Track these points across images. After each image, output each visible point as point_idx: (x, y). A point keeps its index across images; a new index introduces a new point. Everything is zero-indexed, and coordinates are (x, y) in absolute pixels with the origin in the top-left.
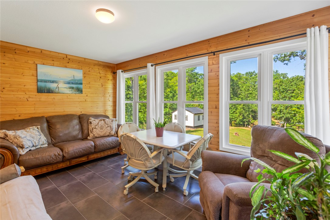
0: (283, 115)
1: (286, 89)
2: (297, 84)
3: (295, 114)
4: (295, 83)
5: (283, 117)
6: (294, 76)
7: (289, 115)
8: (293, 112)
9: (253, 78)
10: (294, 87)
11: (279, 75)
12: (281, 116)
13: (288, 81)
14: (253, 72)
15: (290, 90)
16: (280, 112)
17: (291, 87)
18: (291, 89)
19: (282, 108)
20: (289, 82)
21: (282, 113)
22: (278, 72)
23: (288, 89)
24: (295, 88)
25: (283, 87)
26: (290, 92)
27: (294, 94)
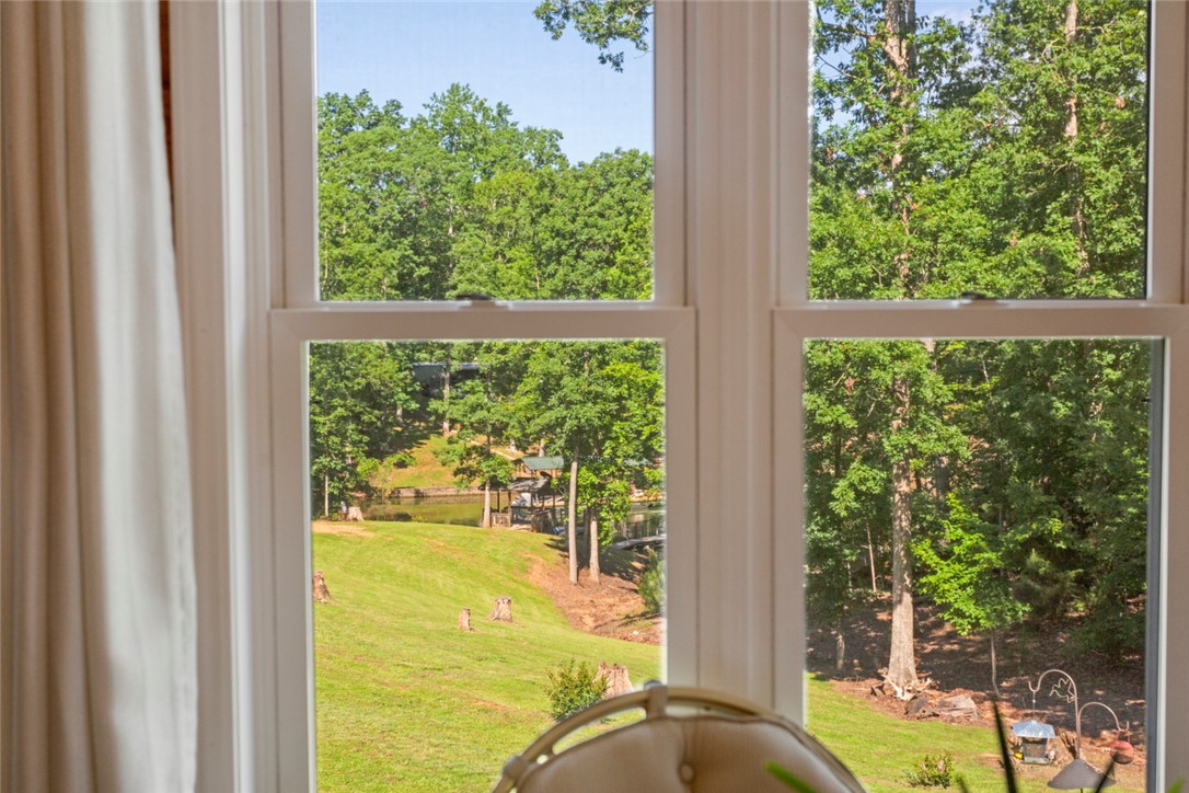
0: (560, 411)
1: (573, 234)
2: (629, 205)
3: (619, 399)
4: (622, 202)
5: (561, 422)
6: (611, 150)
7: (590, 412)
8: (612, 391)
9: (362, 147)
10: (613, 226)
11: (515, 137)
12: (549, 417)
13: (583, 183)
14: (353, 96)
15: (596, 246)
16: (544, 392)
17: (601, 222)
18: (598, 237)
19: (555, 366)
20: (586, 190)
21: (553, 400)
22: (510, 119)
23: (583, 238)
24: (620, 231)
25: (559, 223)
26: (592, 254)
27: (614, 271)
